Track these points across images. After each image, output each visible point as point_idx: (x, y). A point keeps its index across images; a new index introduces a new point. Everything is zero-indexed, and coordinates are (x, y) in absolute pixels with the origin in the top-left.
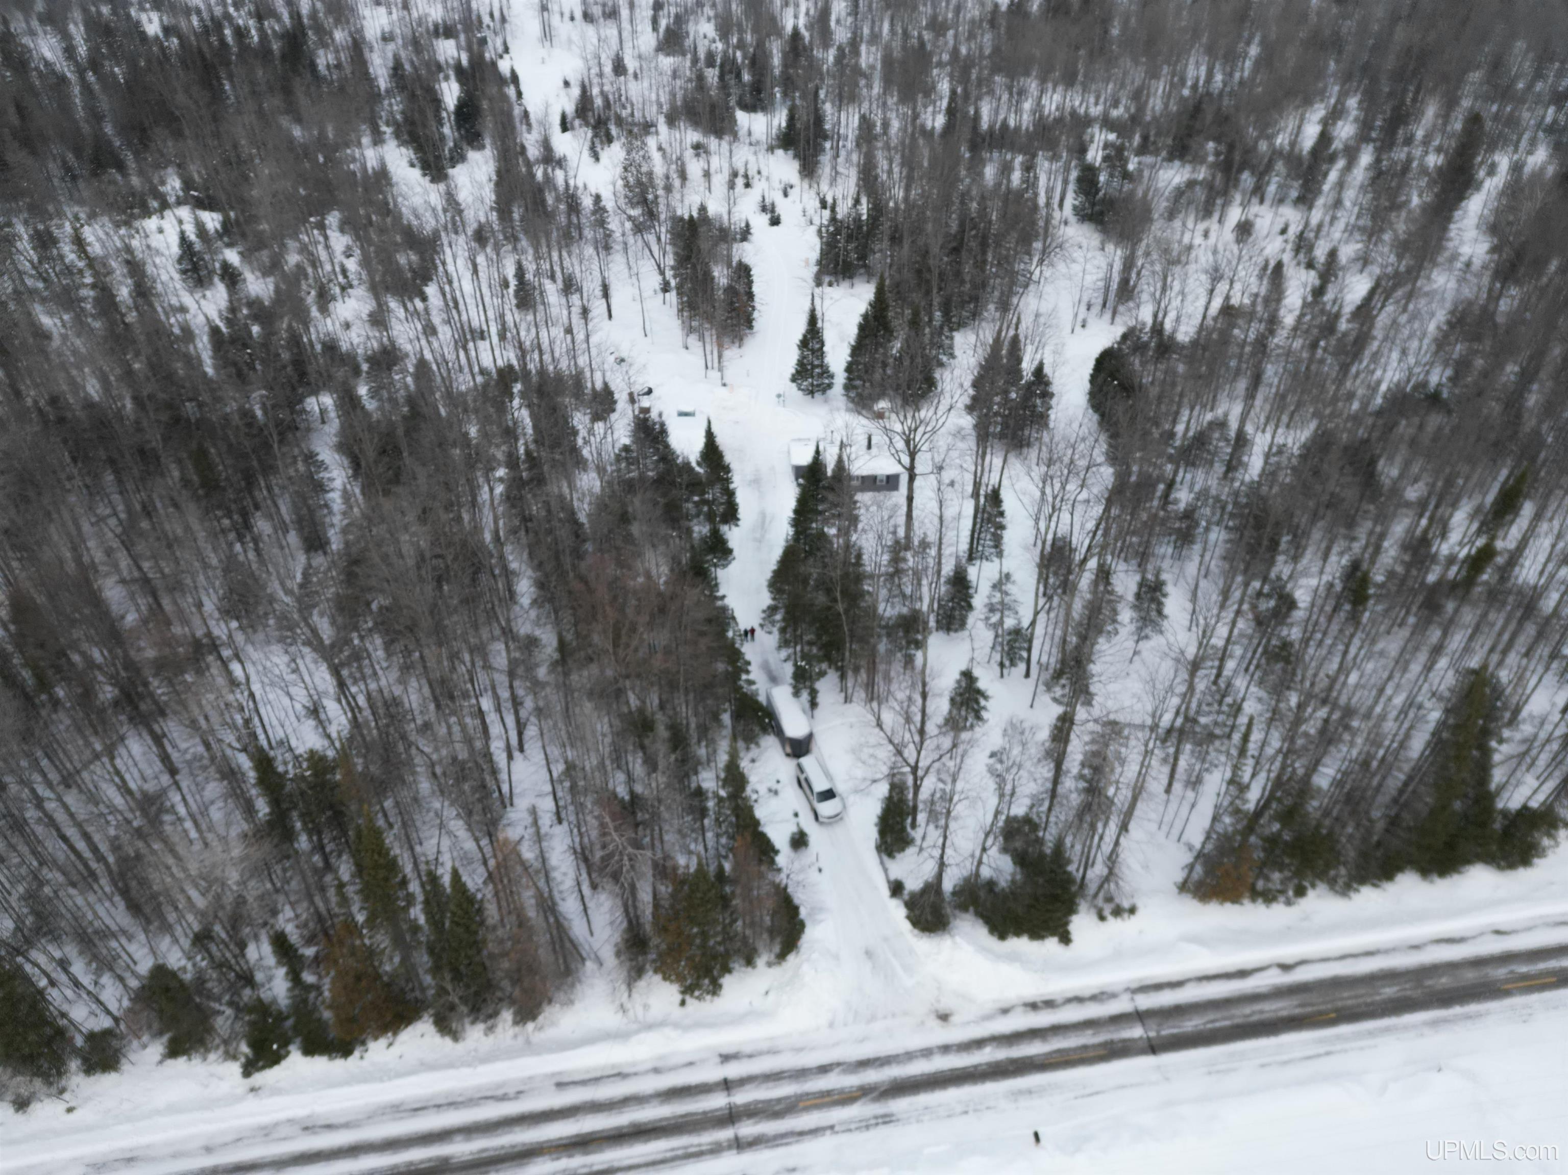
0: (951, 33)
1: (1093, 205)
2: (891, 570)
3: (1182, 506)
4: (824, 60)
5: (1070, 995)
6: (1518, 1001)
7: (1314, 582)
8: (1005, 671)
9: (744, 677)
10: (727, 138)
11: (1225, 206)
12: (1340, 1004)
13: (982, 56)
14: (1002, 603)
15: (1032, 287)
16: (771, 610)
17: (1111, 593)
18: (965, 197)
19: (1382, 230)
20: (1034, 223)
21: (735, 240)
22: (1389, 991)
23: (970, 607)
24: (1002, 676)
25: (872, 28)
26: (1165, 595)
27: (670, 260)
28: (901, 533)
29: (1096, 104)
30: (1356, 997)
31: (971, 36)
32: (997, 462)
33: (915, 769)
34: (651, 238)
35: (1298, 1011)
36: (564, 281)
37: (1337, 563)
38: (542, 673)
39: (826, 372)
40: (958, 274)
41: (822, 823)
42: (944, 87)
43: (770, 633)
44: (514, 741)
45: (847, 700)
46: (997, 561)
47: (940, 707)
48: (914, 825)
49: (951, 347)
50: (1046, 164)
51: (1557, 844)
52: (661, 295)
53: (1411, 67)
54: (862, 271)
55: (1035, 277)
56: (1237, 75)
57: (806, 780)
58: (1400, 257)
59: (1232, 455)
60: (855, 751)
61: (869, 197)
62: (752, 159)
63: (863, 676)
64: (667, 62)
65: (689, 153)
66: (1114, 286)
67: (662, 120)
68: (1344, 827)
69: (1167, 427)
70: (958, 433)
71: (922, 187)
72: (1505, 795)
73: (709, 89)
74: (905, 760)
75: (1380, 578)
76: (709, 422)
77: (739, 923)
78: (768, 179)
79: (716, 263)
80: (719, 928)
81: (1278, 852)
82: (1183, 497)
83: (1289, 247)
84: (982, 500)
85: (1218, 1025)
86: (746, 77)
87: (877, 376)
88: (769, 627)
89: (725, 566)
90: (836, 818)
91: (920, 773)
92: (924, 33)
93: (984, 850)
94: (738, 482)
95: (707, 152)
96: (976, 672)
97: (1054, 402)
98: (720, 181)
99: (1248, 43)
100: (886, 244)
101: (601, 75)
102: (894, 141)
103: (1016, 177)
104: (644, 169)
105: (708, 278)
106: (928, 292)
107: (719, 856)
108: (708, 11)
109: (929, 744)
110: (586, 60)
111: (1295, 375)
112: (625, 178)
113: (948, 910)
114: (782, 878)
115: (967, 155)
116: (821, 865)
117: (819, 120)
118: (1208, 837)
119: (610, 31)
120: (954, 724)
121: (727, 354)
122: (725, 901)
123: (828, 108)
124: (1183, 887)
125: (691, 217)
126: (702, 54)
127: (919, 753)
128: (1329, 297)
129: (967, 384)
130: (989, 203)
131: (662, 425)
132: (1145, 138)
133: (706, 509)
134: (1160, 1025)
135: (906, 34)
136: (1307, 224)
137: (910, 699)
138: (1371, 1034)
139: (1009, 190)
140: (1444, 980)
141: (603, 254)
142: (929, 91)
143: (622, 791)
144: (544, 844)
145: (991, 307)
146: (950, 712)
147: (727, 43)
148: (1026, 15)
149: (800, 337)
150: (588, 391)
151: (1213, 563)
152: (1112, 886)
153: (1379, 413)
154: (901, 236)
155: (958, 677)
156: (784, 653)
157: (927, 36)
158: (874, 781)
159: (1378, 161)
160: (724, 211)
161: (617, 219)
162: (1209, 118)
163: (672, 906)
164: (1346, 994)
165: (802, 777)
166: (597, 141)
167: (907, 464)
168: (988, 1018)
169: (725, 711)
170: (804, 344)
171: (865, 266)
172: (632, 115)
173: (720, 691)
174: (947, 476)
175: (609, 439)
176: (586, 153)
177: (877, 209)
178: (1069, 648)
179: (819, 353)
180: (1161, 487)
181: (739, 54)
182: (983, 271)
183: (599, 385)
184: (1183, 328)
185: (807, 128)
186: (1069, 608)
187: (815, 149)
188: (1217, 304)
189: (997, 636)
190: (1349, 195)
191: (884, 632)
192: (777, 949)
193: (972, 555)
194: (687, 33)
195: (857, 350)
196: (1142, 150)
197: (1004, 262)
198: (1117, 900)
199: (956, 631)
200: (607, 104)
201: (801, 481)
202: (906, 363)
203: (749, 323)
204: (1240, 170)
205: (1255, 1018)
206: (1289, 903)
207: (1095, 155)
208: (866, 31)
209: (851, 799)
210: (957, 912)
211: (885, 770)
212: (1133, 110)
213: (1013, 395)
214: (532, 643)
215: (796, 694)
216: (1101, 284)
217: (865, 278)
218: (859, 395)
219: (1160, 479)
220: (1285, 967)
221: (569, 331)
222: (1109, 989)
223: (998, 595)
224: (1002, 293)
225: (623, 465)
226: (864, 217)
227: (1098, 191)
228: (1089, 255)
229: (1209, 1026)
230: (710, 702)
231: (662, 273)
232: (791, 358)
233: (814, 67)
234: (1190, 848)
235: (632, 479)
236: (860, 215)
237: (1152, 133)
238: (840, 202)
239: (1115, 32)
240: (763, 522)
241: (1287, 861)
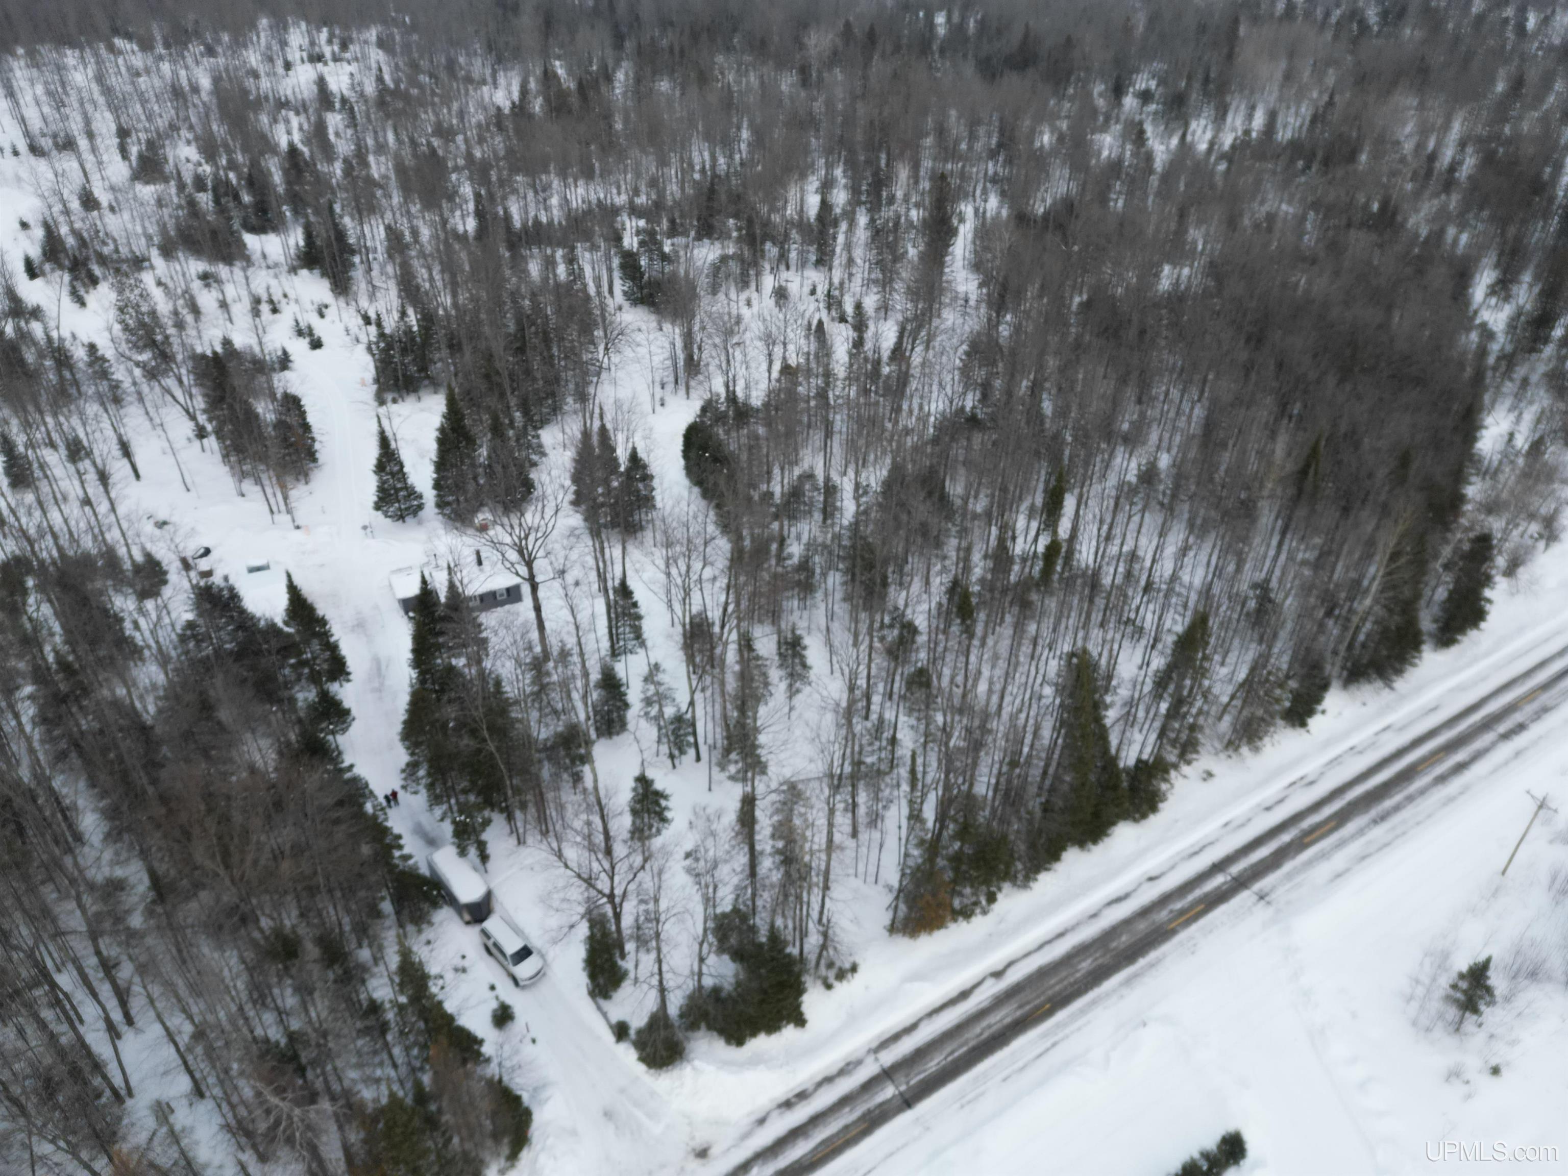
0: (460, 138)
1: (641, 288)
2: (536, 689)
3: (795, 560)
4: (331, 175)
5: (819, 1078)
6: (1182, 936)
7: (925, 607)
8: (677, 762)
9: (397, 853)
10: (238, 264)
11: (758, 274)
12: (1050, 993)
13: (497, 159)
14: (657, 693)
15: (604, 375)
16: (411, 769)
17: (758, 658)
18: (515, 296)
19: (891, 280)
20: (590, 313)
21: (274, 370)
22: (1086, 965)
23: (627, 706)
24: (674, 767)
25: (376, 139)
26: (805, 648)
27: (200, 403)
28: (538, 649)
29: (619, 194)
30: (1062, 980)
31: (481, 140)
32: (617, 552)
33: (611, 897)
34: (170, 382)
35: (1019, 1013)
36: (68, 447)
37: (939, 583)
38: (136, 921)
39: (412, 494)
40: (528, 372)
41: (524, 987)
42: (467, 190)
43: (416, 793)
44: (117, 1016)
45: (521, 842)
46: (641, 652)
47: (622, 824)
48: (623, 956)
49: (540, 446)
50: (587, 255)
51: (1172, 786)
52: (197, 443)
53: (877, 139)
54: (426, 382)
55: (605, 365)
56: (737, 157)
57: (496, 945)
58: (915, 301)
59: (825, 501)
60: (545, 900)
61: (415, 307)
62: (273, 283)
63: (532, 810)
64: (147, 191)
65: (197, 285)
66: (681, 363)
67: (154, 254)
68: (1009, 823)
69: (764, 487)
70: (572, 533)
71: (469, 290)
72: (1123, 754)
73: (204, 215)
74: (600, 892)
75: (976, 588)
76: (289, 576)
77: (456, 1140)
78: (297, 301)
79: (256, 397)
80: (433, 1157)
81: (964, 868)
82: (795, 550)
83: (822, 305)
84: (611, 592)
85: (956, 1054)
86: (246, 198)
87: (471, 487)
88: (413, 787)
89: (344, 730)
90: (539, 975)
91: (617, 900)
92: (433, 139)
93: (702, 960)
94: (340, 633)
95: (219, 281)
96: (650, 774)
97: (656, 483)
98: (240, 310)
99: (739, 128)
100: (445, 352)
101: (67, 212)
102: (428, 249)
103: (561, 270)
104: (144, 309)
105: (251, 417)
106: (502, 395)
107: (413, 1070)
108: (185, 133)
109: (621, 868)
110: (42, 196)
111: (859, 420)
112: (122, 322)
113: (680, 1035)
114: (492, 1070)
115: (507, 254)
116: (533, 1034)
117: (341, 235)
118: (903, 875)
119: (69, 164)
120: (640, 834)
121: (293, 494)
122: (432, 1122)
123: (347, 221)
124: (893, 929)
125: (215, 353)
126: (188, 178)
127: (612, 879)
128: (868, 346)
129: (568, 483)
130: (541, 299)
131: (231, 589)
132: (672, 222)
133: (306, 671)
134: (907, 1076)
135: (414, 143)
136: (831, 284)
137: (589, 823)
138: (1083, 1011)
139: (558, 285)
140: (1124, 938)
141: (111, 408)
142: (452, 196)
143: (275, 1034)
144: (184, 1142)
145: (570, 400)
146: (634, 823)
147: (216, 165)
148: (531, 116)
149: (374, 461)
150: (127, 566)
151: (836, 607)
152: (831, 952)
153: (935, 441)
154: (460, 344)
155: (632, 784)
156: (438, 811)
157: (436, 142)
158: (572, 927)
159: (872, 220)
160: (253, 342)
161: (122, 367)
162: (723, 197)
163: (369, 1152)
164: (1052, 982)
165: (490, 943)
166: (78, 284)
167: (527, 576)
168: (746, 1136)
169: (383, 899)
170: (380, 468)
171: (428, 377)
172: (117, 251)
173: (373, 878)
174: (570, 578)
175: (167, 621)
176: (66, 300)
177: (428, 319)
178: (732, 723)
179: (400, 474)
180: (774, 547)
181: (232, 175)
182: (553, 366)
183: (139, 557)
184: (754, 394)
185: (329, 245)
186: (722, 683)
187: (344, 266)
188: (777, 366)
189: (660, 728)
190: (859, 253)
191: (543, 755)
192: (506, 1150)
193: (615, 653)
194: (166, 160)
195: (441, 465)
196: (673, 232)
197: (572, 355)
198: (838, 964)
199: (618, 734)
200: (83, 242)
201: (411, 614)
202: (498, 469)
203: (311, 456)
204: (763, 243)
205: (986, 1035)
206: (985, 912)
207: (630, 241)
208: (370, 142)
209: (552, 953)
210: (690, 1034)
211: (582, 910)
212: (654, 197)
213: (615, 484)
214: (116, 886)
215: (462, 852)
216: (669, 363)
217: (432, 389)
218: (454, 511)
219: (770, 540)
220: (998, 975)
221: (87, 501)
222: (853, 1058)
223: (652, 687)
224: (577, 385)
225: (192, 645)
226: (415, 329)
227: (642, 275)
228: (651, 337)
229: (950, 1058)
230: (362, 894)
231: (193, 418)
232: (370, 485)
233: (322, 183)
234: (890, 889)
235: (208, 657)
236: (410, 327)
237: (677, 215)
238: (384, 317)
239: (619, 126)
240: (378, 668)
241: (974, 873)
